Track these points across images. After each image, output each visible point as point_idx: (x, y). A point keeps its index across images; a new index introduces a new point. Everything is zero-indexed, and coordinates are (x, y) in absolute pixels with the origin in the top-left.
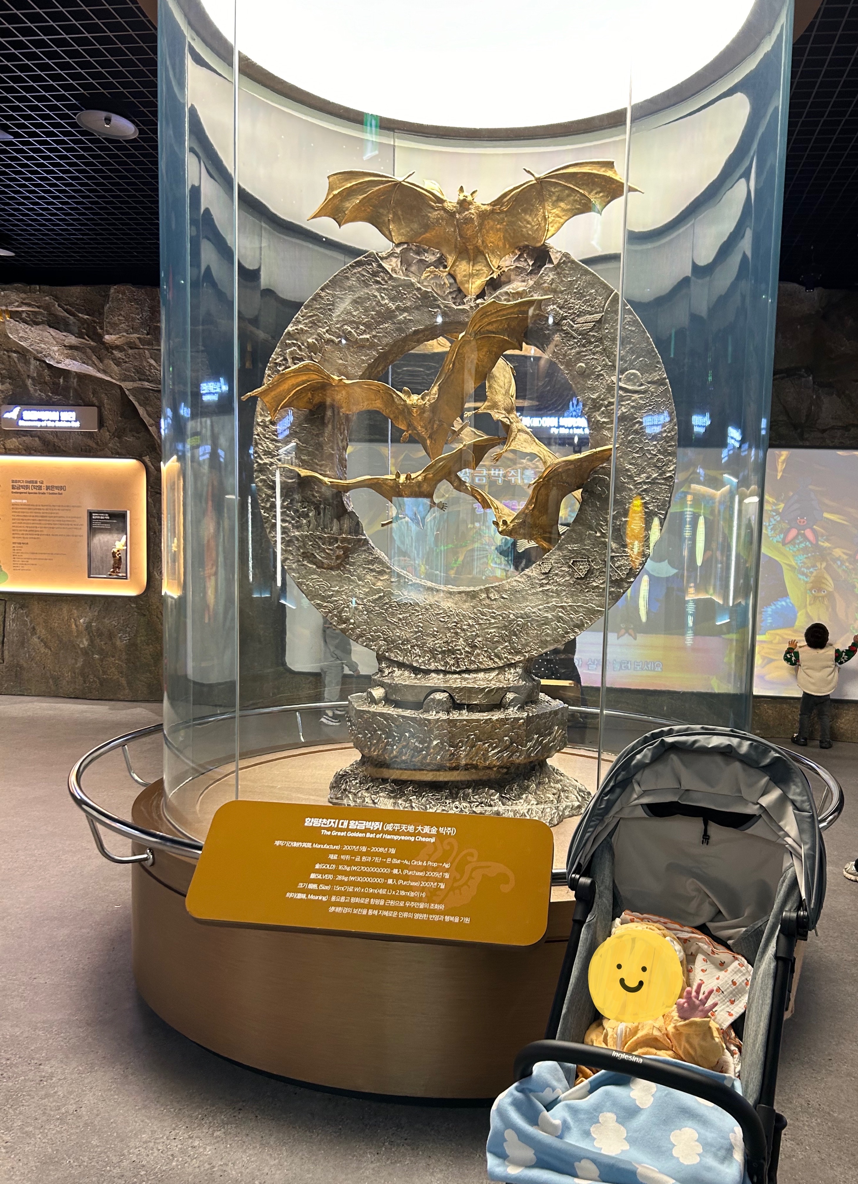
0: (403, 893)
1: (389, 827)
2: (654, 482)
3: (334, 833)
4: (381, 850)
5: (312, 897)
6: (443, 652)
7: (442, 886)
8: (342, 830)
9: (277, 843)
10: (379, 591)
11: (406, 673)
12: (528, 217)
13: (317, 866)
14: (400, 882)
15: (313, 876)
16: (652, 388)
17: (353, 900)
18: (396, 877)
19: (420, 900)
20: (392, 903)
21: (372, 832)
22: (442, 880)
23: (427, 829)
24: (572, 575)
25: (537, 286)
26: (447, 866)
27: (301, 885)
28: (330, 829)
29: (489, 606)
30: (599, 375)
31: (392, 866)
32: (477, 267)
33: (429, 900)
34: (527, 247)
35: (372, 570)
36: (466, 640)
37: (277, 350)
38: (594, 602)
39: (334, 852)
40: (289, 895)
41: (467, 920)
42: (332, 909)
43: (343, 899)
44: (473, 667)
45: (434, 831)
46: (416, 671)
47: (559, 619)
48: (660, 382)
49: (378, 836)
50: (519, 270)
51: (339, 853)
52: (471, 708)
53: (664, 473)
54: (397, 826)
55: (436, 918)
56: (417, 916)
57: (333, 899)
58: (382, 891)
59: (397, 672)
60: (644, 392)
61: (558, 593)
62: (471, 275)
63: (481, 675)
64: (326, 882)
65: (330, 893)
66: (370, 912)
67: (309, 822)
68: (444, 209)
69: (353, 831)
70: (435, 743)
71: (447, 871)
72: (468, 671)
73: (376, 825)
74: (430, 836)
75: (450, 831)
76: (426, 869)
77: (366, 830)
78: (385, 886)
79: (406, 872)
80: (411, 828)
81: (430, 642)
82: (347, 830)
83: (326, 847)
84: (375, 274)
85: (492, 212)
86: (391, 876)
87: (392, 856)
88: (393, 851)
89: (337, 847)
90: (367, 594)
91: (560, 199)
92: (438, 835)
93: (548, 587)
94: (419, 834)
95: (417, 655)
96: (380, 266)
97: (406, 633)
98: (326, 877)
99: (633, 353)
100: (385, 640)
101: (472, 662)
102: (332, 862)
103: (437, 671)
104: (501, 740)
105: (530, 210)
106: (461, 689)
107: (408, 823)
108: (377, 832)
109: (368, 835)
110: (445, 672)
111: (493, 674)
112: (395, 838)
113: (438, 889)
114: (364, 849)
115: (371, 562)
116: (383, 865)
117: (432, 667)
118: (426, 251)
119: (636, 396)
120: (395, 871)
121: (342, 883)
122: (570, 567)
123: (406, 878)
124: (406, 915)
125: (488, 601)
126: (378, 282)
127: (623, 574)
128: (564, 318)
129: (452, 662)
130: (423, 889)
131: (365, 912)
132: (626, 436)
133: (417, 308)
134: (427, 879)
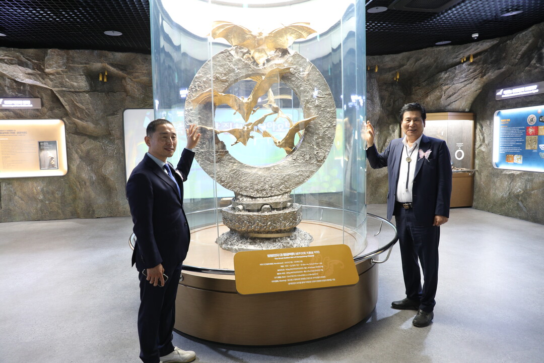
0: (310, 275)
1: (297, 254)
2: (329, 127)
3: (279, 258)
4: (298, 262)
5: (281, 281)
6: (261, 190)
7: (322, 270)
8: (282, 257)
9: (261, 265)
10: (234, 170)
11: (248, 199)
12: (281, 39)
13: (278, 270)
14: (308, 271)
15: (278, 274)
16: (327, 96)
17: (295, 279)
18: (307, 270)
19: (317, 276)
20: (308, 278)
21: (292, 256)
22: (321, 268)
23: (310, 253)
24: (304, 159)
25: (286, 62)
26: (321, 263)
27: (275, 278)
28: (277, 257)
29: (275, 172)
30: (308, 92)
31: (304, 266)
32: (262, 54)
33: (320, 275)
34: (279, 48)
35: (231, 162)
36: (269, 185)
37: (192, 83)
38: (313, 168)
39: (282, 265)
40: (273, 281)
41: (334, 280)
42: (289, 284)
43: (291, 280)
44: (273, 195)
45: (312, 253)
46: (252, 198)
47: (301, 175)
48: (329, 95)
49: (295, 257)
50: (277, 56)
51: (284, 265)
52: (278, 209)
53: (332, 124)
54: (300, 253)
55: (325, 281)
56: (318, 281)
57: (288, 280)
58: (303, 275)
59: (245, 199)
60: (324, 98)
61: (299, 166)
62: (260, 57)
63: (276, 197)
64: (284, 275)
65: (287, 279)
66: (302, 282)
67: (269, 256)
68: (252, 35)
69: (285, 257)
70: (269, 223)
71: (322, 265)
72: (271, 196)
73: (293, 254)
74: (312, 255)
75: (318, 252)
76: (315, 265)
77: (290, 256)
78: (304, 273)
79: (309, 268)
80: (305, 253)
81: (256, 187)
82: (283, 257)
83: (278, 263)
84: (228, 56)
85: (269, 36)
86: (304, 270)
87: (302, 263)
88: (302, 261)
89: (283, 263)
90: (230, 171)
91: (292, 33)
92: (314, 254)
93: (295, 164)
94: (308, 255)
95: (252, 192)
96: (230, 53)
97: (248, 184)
98: (283, 273)
99: (319, 85)
100: (239, 187)
101: (272, 193)
102: (282, 268)
103: (260, 197)
104: (289, 219)
105: (281, 36)
106: (274, 203)
107: (303, 251)
108: (294, 256)
109: (291, 257)
110: (263, 197)
111: (280, 197)
112: (301, 257)
113: (321, 271)
114: (292, 262)
115: (230, 159)
116: (300, 266)
117: (258, 196)
118: (242, 48)
119: (321, 99)
120: (305, 268)
121: (289, 275)
122: (303, 157)
123: (310, 269)
124: (314, 281)
125: (274, 170)
126: (229, 59)
127: (322, 158)
128: (296, 73)
129: (265, 194)
130: (316, 272)
131: (300, 283)
132: (319, 112)
133: (243, 68)
134: (317, 269)
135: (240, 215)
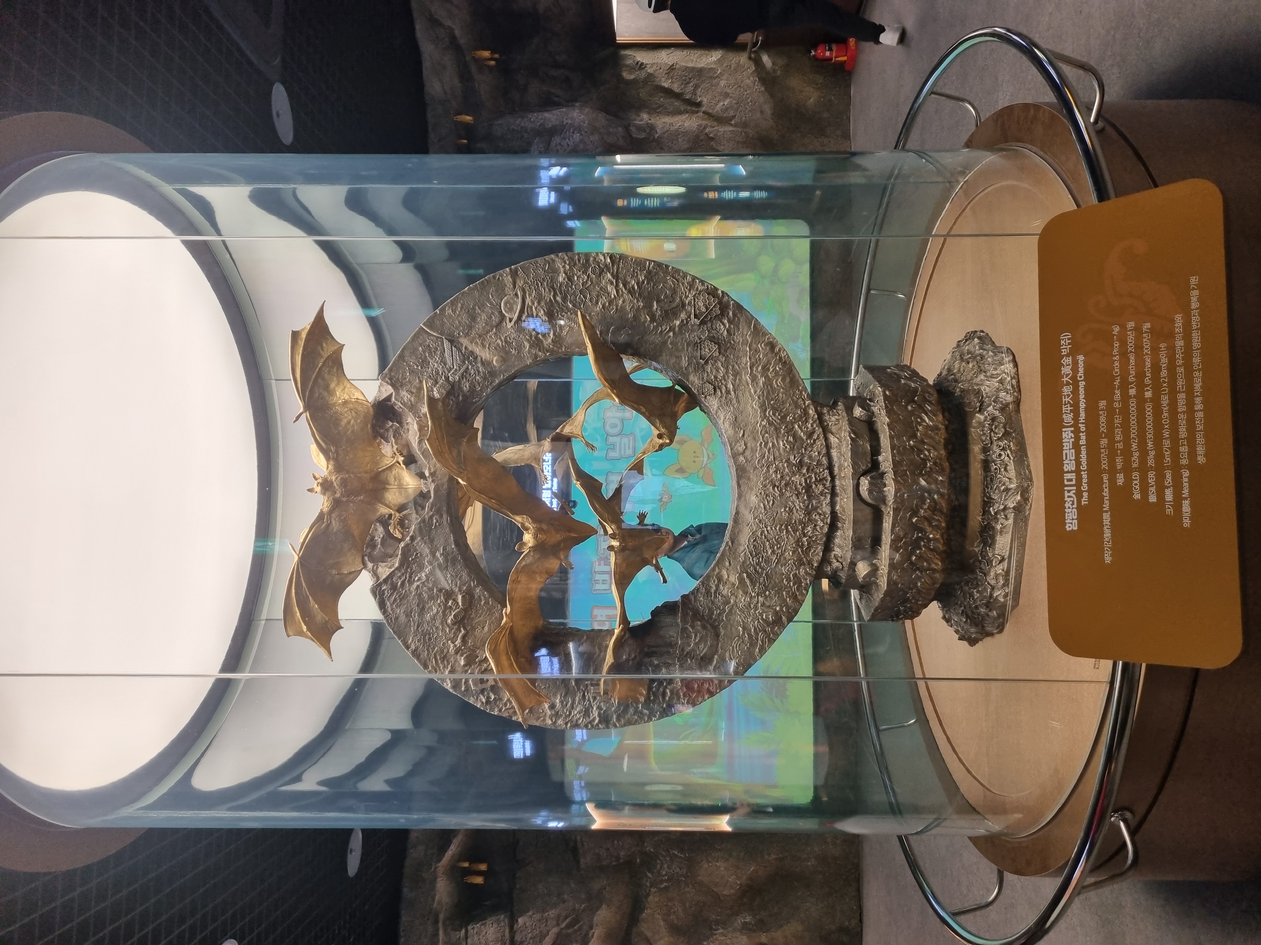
0: (1164, 373)
1: (1068, 418)
2: (616, 276)
3: (1085, 487)
4: (1103, 419)
5: (1186, 492)
6: (809, 497)
7: (1147, 326)
8: (1079, 479)
9: (1108, 559)
10: (741, 580)
11: (837, 541)
12: (344, 422)
13: (1137, 496)
14: (1147, 381)
15: (1153, 499)
16: (520, 283)
17: (1183, 432)
18: (1141, 387)
19: (1171, 350)
20: (1181, 382)
21: (1077, 438)
22: (1138, 330)
23: (1066, 370)
24: (716, 360)
25: (413, 408)
26: (1116, 329)
27: (1169, 511)
28: (1079, 494)
29: (753, 451)
30: (506, 342)
31: (1125, 397)
32: (392, 480)
33: (1171, 336)
34: (373, 427)
35: (717, 586)
36: (794, 474)
37: (471, 701)
38: (743, 335)
39: (1113, 480)
40: (1187, 522)
41: (1194, 280)
42: (1201, 459)
43: (1184, 449)
44: (825, 461)
45: (1067, 361)
46: (833, 527)
47: (765, 369)
48: (514, 274)
49: (1082, 427)
50: (397, 435)
51: (1113, 472)
52: (876, 450)
53: (606, 266)
54: (1067, 409)
55: (1195, 320)
56: (1196, 342)
57: (1184, 462)
58: (1165, 400)
59: (837, 551)
60: (524, 291)
61: (736, 374)
62: (401, 486)
63: (834, 453)
64: (1160, 478)
65: (1176, 468)
66: (1198, 407)
67: (1071, 523)
68: (331, 512)
69: (1078, 463)
70: (923, 483)
71: (1123, 327)
72: (830, 468)
73: (1067, 435)
74: (1075, 363)
75: (1065, 340)
76: (1124, 354)
77: (1076, 446)
78: (1156, 400)
79: (1131, 379)
80: (1067, 390)
81: (799, 515)
82: (1078, 471)
83: (1106, 493)
84: (394, 588)
85: (336, 460)
86: (1140, 398)
87: (1111, 402)
88: (1102, 404)
89: (1105, 477)
90: (746, 593)
91: (327, 388)
92: (1073, 353)
93: (731, 386)
94: (1074, 378)
95: (815, 528)
96: (385, 581)
97: (789, 542)
98: (1152, 481)
99: (483, 305)
101: (819, 464)
102: (1129, 480)
103: (833, 504)
105: (336, 420)
106: (855, 464)
107: (1059, 395)
108: (1077, 432)
109: (1083, 441)
110: (833, 494)
111: (833, 440)
112: (1082, 405)
113: (1152, 331)
114: (1104, 442)
115: (708, 590)
116: (1125, 411)
117: (827, 510)
118: (373, 539)
119: (528, 301)
120: (1132, 392)
121: (1159, 457)
122: (706, 363)
123: (1140, 375)
124: (1196, 360)
125: (748, 453)
126: (403, 583)
127: (713, 302)
128: (447, 378)
129: (821, 487)
130: (1155, 350)
131: (1200, 415)
132: (569, 310)
133: (432, 541)
134: (1139, 347)
135: (889, 573)
